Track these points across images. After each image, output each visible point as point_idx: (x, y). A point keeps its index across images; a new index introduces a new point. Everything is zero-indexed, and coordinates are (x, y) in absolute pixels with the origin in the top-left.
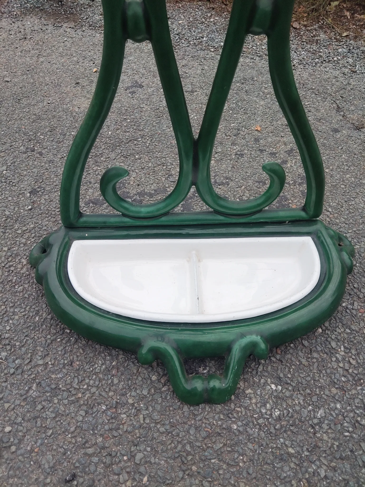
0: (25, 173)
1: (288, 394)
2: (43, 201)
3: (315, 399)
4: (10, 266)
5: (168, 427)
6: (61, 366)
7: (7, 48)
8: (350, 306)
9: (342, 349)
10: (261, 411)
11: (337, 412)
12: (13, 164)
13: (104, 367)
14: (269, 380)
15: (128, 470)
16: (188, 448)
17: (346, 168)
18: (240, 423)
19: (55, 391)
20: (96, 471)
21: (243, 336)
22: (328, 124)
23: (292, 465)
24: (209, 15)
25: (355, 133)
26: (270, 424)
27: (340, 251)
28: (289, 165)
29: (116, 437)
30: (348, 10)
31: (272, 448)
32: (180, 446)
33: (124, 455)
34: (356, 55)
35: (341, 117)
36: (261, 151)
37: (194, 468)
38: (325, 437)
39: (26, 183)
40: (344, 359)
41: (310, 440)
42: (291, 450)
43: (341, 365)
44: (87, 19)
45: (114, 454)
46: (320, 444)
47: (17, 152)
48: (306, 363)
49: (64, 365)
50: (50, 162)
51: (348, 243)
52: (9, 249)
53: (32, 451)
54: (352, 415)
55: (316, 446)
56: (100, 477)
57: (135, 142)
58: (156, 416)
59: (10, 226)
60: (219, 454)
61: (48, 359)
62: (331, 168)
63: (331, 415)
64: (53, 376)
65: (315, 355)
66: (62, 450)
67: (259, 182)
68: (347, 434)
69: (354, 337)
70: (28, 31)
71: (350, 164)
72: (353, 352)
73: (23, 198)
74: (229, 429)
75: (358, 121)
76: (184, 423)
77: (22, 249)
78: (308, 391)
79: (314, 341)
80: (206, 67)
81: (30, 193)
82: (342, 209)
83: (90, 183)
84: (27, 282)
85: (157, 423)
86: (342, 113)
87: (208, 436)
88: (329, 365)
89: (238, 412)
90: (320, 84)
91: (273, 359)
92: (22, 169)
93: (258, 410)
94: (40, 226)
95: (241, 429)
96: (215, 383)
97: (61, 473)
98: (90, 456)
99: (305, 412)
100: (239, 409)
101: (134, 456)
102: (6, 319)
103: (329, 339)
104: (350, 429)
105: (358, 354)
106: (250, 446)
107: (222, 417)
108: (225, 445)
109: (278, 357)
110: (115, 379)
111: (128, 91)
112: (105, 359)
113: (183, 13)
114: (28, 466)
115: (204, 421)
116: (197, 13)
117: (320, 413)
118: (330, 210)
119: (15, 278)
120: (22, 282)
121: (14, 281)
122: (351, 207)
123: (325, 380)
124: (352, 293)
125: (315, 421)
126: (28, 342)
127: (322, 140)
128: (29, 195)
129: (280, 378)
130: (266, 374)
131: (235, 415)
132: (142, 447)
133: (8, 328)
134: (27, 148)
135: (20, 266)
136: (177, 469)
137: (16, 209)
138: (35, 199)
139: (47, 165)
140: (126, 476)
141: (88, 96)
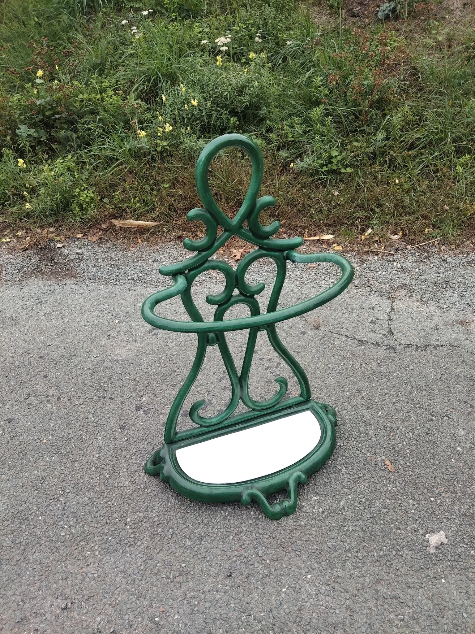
0: (108, 415)
1: (323, 499)
2: (132, 432)
3: (337, 497)
4: (135, 480)
5: (269, 534)
6: (198, 524)
7: (30, 314)
8: (342, 445)
9: (344, 468)
10: (313, 512)
11: (350, 500)
12: (96, 412)
13: (222, 517)
14: (312, 495)
15: (257, 561)
16: (283, 540)
17: (317, 359)
18: (304, 521)
19: (201, 538)
20: (241, 567)
21: (291, 475)
22: (297, 329)
23: (336, 531)
24: (184, 253)
25: (316, 332)
26: (319, 516)
27: (327, 415)
28: (282, 366)
29: (244, 548)
30: (285, 233)
31: (324, 527)
32: (279, 541)
33: (252, 555)
34: (300, 269)
35: (304, 322)
36: (262, 359)
37: (290, 548)
38: (348, 513)
39: (113, 423)
40: (346, 473)
41: (341, 517)
42: (333, 525)
43: (346, 476)
44: (84, 272)
45: (247, 556)
46: (346, 517)
47: (93, 402)
48: (328, 481)
49: (199, 523)
50: (122, 403)
51: (331, 408)
52: (127, 470)
53: (202, 571)
54: (357, 499)
55: (345, 519)
56: (245, 569)
57: (176, 373)
58: (261, 531)
59: (119, 455)
60: (299, 538)
61: (188, 524)
62: (308, 361)
63: (348, 502)
64: (196, 531)
65: (331, 475)
66: (219, 565)
67: (267, 382)
68: (357, 508)
69: (348, 460)
70: (39, 294)
71: (319, 355)
72: (350, 468)
73: (117, 434)
74: (300, 525)
75: (315, 322)
76: (277, 530)
77: (136, 467)
78: (333, 494)
79: (328, 469)
80: (200, 302)
81: (120, 428)
82: (322, 388)
83: (158, 411)
84: (151, 486)
85: (263, 534)
86: (304, 319)
87: (291, 532)
88: (340, 478)
89: (302, 516)
90: (283, 299)
91: (311, 484)
92: (105, 413)
93: (311, 511)
94: (139, 449)
95: (306, 523)
96: (286, 504)
97: (223, 574)
98: (234, 562)
99: (334, 505)
100: (302, 514)
101: (257, 554)
102: (150, 510)
103: (336, 465)
104: (358, 506)
105: (353, 468)
106: (313, 529)
107: (295, 520)
108: (301, 533)
109: (313, 482)
110: (231, 521)
111: (151, 334)
112: (221, 513)
113: (163, 254)
114: (204, 577)
115: (287, 525)
116: (174, 252)
117: (342, 503)
118: (315, 390)
119: (142, 486)
120: (148, 487)
121: (142, 488)
122: (327, 385)
123: (340, 487)
124: (341, 437)
125: (341, 507)
126: (171, 518)
127: (297, 342)
128: (120, 430)
129: (317, 493)
130: (310, 493)
131: (301, 517)
132: (260, 548)
133: (154, 515)
134: (99, 397)
135: (141, 478)
136: (281, 552)
137: (117, 442)
138: (126, 432)
139: (121, 406)
140: (258, 564)
141: (123, 345)
